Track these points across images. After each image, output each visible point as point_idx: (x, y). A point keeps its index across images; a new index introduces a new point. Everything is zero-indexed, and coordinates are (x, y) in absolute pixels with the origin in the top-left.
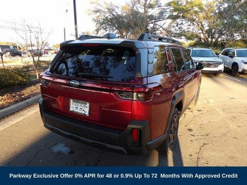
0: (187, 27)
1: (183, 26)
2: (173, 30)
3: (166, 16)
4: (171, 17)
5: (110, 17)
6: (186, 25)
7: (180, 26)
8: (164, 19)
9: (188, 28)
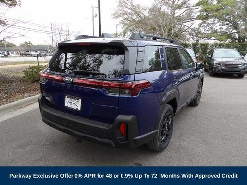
0: (219, 27)
1: (213, 26)
2: (202, 30)
3: (193, 16)
4: (199, 17)
5: (137, 19)
6: (218, 25)
7: (210, 26)
8: (191, 19)
9: (221, 28)
